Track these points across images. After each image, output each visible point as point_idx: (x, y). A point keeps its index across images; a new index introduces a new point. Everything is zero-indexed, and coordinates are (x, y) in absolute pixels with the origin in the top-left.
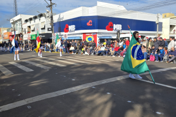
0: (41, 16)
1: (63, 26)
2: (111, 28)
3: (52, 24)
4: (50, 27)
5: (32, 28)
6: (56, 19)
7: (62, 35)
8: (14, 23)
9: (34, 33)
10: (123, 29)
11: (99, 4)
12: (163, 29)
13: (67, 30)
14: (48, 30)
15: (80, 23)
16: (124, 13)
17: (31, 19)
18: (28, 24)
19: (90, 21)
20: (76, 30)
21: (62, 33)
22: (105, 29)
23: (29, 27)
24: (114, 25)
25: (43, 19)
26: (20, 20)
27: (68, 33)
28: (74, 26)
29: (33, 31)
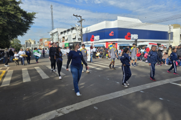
0: (73, 29)
1: (89, 37)
3: (82, 35)
4: (80, 37)
5: (66, 38)
6: (84, 30)
7: (88, 44)
8: (52, 35)
9: (68, 42)
10: (139, 38)
11: (119, 18)
13: (93, 40)
14: (79, 40)
15: (103, 34)
16: (139, 25)
17: (65, 32)
18: (63, 35)
19: (112, 32)
20: (100, 39)
21: (89, 42)
22: (124, 38)
23: (64, 37)
24: (132, 35)
25: (74, 31)
26: (57, 32)
27: (94, 42)
29: (67, 40)
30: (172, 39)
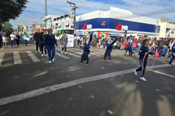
0: (66, 16)
1: (82, 25)
2: (120, 28)
3: (75, 23)
4: (73, 25)
5: (59, 25)
6: (77, 19)
7: (81, 32)
8: (46, 20)
9: (61, 29)
10: (129, 29)
11: (113, 9)
12: (160, 31)
13: (85, 28)
14: (72, 28)
15: (96, 23)
17: (58, 18)
18: (56, 22)
19: (104, 22)
21: (81, 30)
22: (115, 29)
23: (57, 24)
24: (123, 26)
25: (67, 18)
26: (50, 18)
27: (86, 30)
28: (91, 25)
29: (60, 27)
30: (158, 32)
